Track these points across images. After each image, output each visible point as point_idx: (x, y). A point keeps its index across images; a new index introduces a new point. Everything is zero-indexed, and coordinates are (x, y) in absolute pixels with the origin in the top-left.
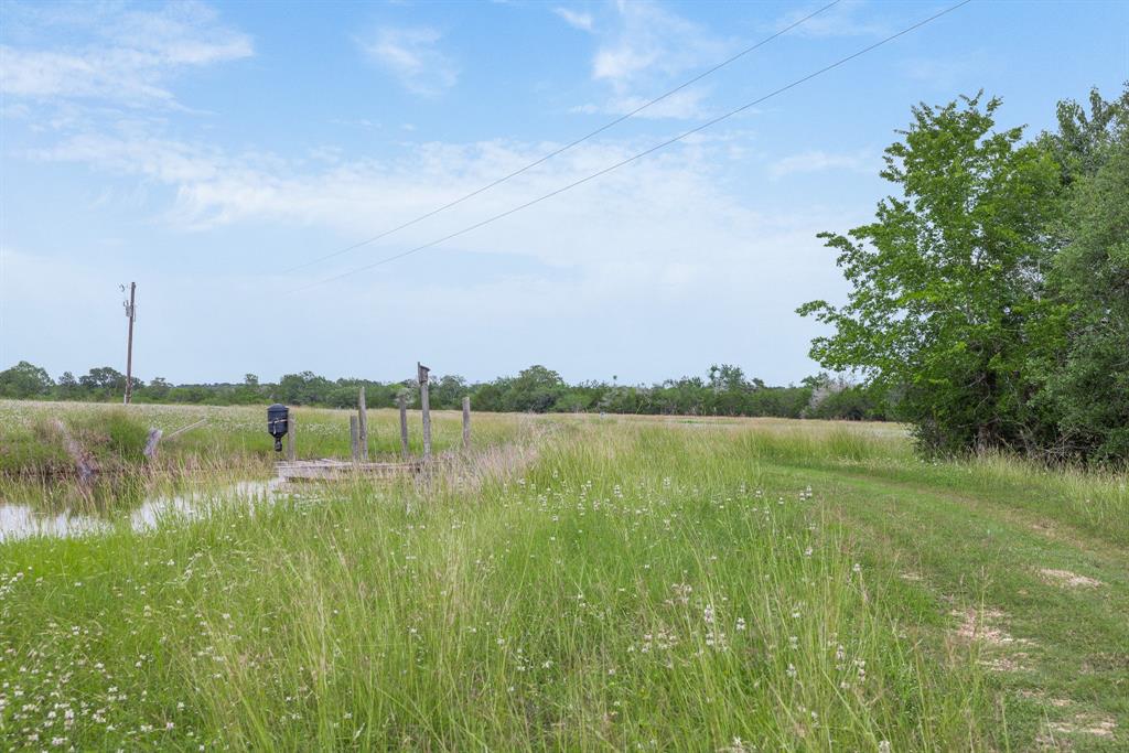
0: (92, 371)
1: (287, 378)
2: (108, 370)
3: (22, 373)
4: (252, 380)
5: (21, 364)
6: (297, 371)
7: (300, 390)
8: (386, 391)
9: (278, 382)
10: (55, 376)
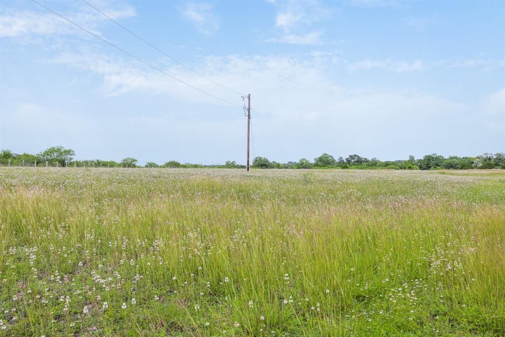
0: (350, 156)
1: (426, 156)
2: (356, 156)
3: (325, 157)
4: (412, 158)
5: (324, 154)
6: (430, 153)
7: (431, 161)
8: (469, 161)
9: (422, 159)
10: (337, 159)
